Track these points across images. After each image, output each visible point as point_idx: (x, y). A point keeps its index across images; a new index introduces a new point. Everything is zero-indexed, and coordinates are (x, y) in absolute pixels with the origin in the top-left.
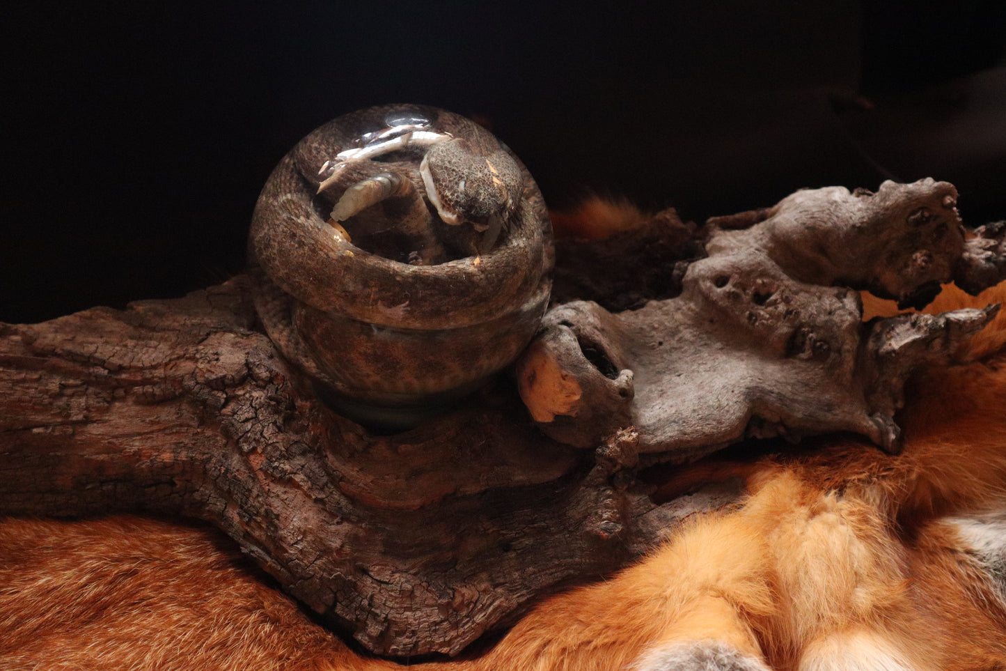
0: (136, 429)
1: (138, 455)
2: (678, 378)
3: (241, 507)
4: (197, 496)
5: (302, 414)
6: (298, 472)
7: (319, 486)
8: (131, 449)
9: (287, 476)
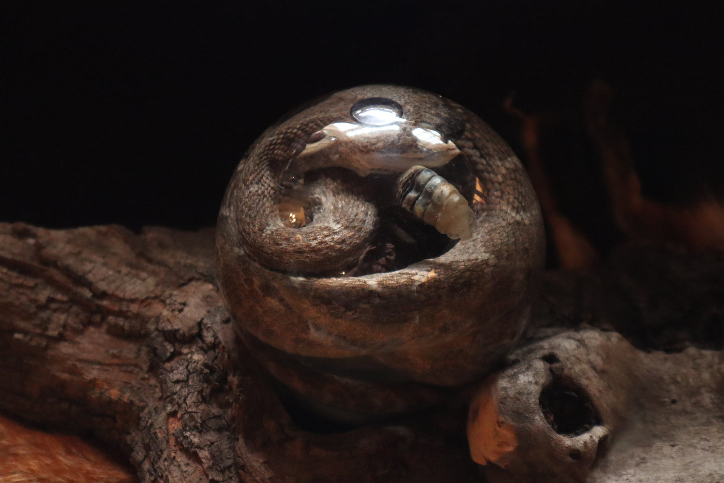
0: (98, 358)
1: (93, 383)
2: (670, 448)
3: (153, 466)
4: (128, 439)
5: (231, 388)
6: (205, 448)
7: (220, 467)
8: (88, 376)
9: (193, 450)
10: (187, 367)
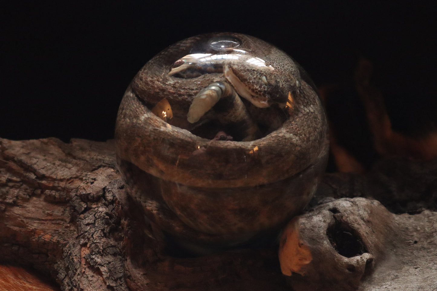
0: (38, 216)
1: (34, 231)
2: (414, 269)
3: (70, 280)
4: (56, 266)
5: (123, 228)
6: (104, 265)
7: (114, 278)
8: (31, 227)
9: (97, 266)
10: (95, 215)
